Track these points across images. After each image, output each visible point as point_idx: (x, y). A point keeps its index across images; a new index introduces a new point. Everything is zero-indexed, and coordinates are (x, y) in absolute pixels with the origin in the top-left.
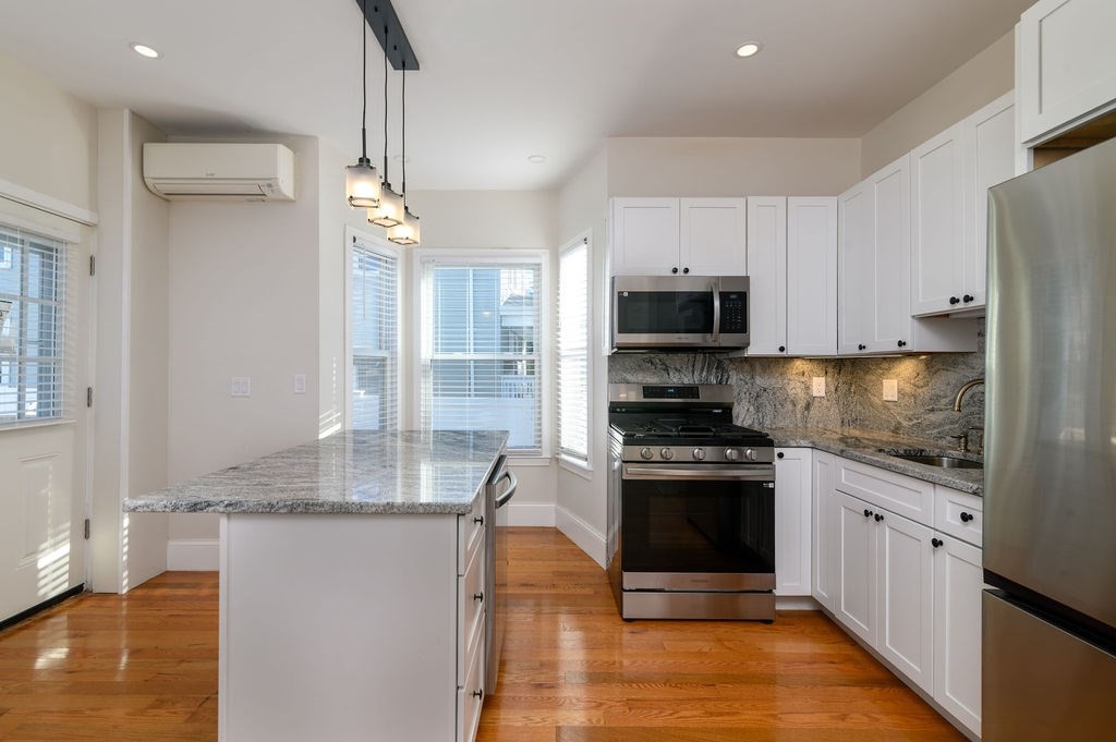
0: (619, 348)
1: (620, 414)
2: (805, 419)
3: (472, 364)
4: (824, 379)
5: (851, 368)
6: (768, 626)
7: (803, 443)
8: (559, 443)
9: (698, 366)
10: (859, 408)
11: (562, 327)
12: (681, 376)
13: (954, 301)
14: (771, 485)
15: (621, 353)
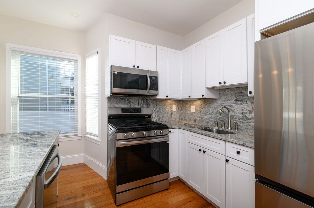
0: (113, 94)
1: (112, 119)
2: (171, 118)
3: (48, 99)
4: (175, 106)
5: (182, 103)
6: (168, 191)
7: (176, 127)
8: (85, 130)
9: (140, 101)
10: (184, 114)
11: (87, 85)
12: (134, 104)
13: (220, 83)
14: (168, 142)
15: (113, 96)
